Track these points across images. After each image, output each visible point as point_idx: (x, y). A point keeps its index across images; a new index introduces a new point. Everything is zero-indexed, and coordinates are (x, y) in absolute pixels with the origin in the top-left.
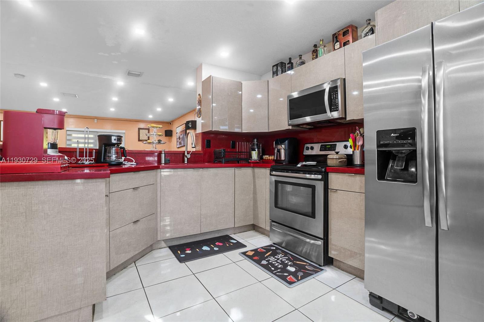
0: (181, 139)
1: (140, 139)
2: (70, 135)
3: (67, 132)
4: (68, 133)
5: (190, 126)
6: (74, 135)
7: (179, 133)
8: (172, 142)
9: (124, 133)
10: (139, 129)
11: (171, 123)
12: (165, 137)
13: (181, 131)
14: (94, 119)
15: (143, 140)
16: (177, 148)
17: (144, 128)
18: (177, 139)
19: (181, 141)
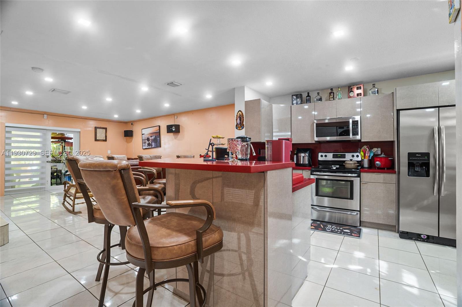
0: (150, 141)
1: (97, 139)
2: (10, 132)
4: (8, 129)
5: (174, 130)
6: (13, 132)
7: (148, 134)
8: (131, 143)
9: (79, 132)
10: (96, 128)
11: (133, 124)
12: (125, 137)
13: (152, 133)
14: (43, 114)
15: (100, 140)
16: (143, 149)
17: (101, 127)
18: (143, 140)
19: (151, 143)
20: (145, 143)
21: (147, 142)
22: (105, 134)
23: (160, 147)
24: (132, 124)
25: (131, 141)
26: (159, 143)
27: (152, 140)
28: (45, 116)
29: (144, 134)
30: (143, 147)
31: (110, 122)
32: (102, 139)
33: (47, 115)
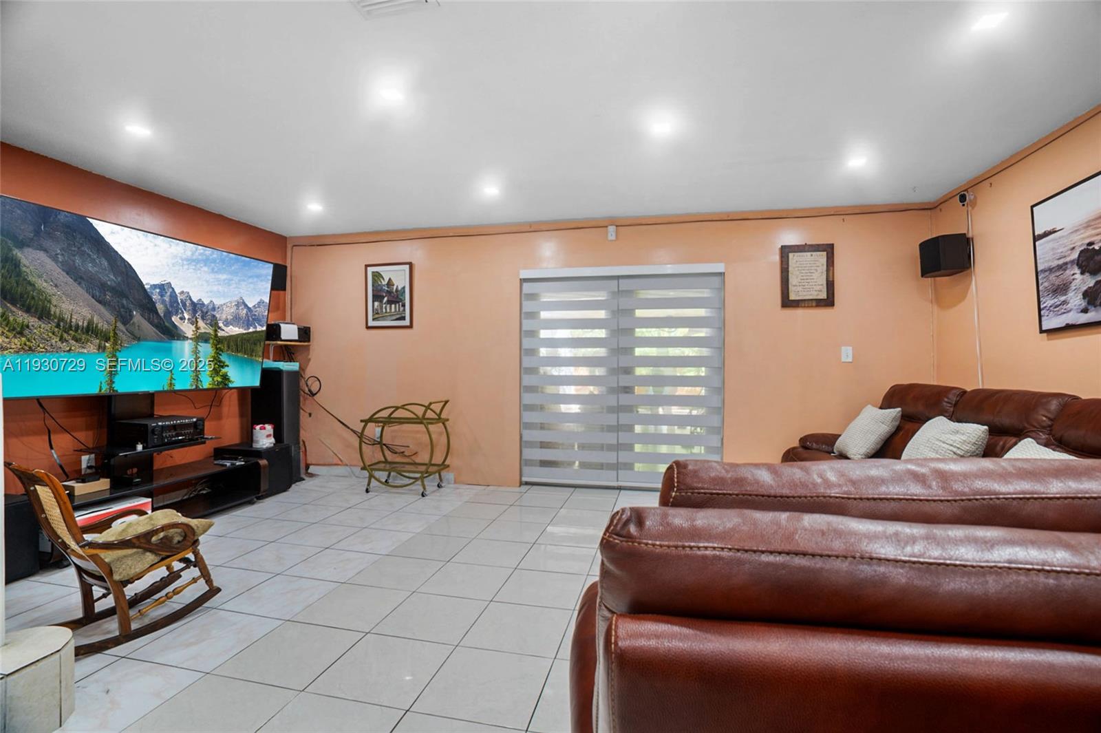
1: (793, 297)
2: (533, 297)
3: (525, 285)
6: (544, 296)
8: (963, 304)
9: (720, 273)
10: (785, 252)
11: (969, 197)
12: (928, 279)
14: (607, 227)
15: (805, 300)
16: (1045, 335)
17: (808, 243)
18: (1044, 271)
22: (828, 271)
24: (963, 200)
25: (962, 296)
28: (612, 229)
29: (1053, 232)
30: (1043, 319)
31: (846, 217)
32: (811, 297)
33: (617, 226)
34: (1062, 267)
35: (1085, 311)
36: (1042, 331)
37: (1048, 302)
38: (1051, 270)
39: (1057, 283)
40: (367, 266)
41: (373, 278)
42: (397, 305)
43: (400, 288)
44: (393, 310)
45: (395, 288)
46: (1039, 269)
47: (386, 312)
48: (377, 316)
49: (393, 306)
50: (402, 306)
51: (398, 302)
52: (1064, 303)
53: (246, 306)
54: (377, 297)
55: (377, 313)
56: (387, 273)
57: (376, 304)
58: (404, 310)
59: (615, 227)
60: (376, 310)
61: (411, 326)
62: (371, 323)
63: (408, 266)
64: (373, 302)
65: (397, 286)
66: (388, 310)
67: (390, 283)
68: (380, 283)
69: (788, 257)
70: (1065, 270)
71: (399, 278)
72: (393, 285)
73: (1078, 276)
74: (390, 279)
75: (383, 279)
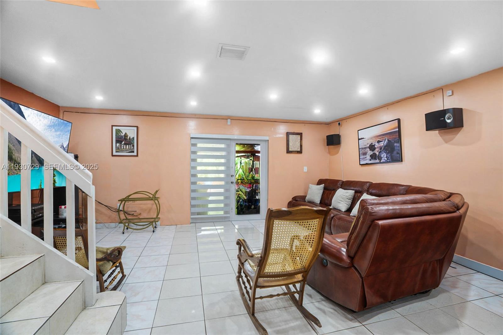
0: (377, 150)
1: (290, 150)
2: (194, 145)
3: (192, 140)
4: (194, 141)
6: (199, 145)
7: (371, 138)
8: (337, 155)
9: (267, 140)
10: (288, 134)
11: (341, 124)
12: (327, 146)
13: (380, 136)
14: (227, 119)
15: (294, 151)
16: (360, 166)
17: (295, 132)
18: (361, 148)
19: (377, 153)
20: (365, 154)
21: (370, 153)
22: (300, 142)
23: (402, 161)
24: (339, 124)
25: (337, 153)
26: (398, 153)
27: (381, 149)
28: (229, 120)
29: (363, 138)
30: (360, 161)
31: (306, 124)
32: (296, 150)
33: (231, 119)
34: (365, 148)
35: (370, 160)
36: (360, 164)
37: (362, 157)
38: (362, 148)
39: (364, 152)
40: (112, 126)
41: (116, 132)
42: (130, 146)
43: (131, 138)
44: (127, 148)
45: (128, 137)
46: (360, 147)
47: (124, 148)
48: (118, 150)
49: (127, 146)
50: (132, 146)
51: (130, 144)
52: (366, 157)
53: (63, 147)
54: (117, 141)
55: (119, 149)
56: (124, 131)
57: (118, 144)
58: (134, 148)
59: (230, 120)
60: (118, 147)
61: (137, 156)
62: (114, 153)
63: (136, 128)
64: (116, 143)
65: (130, 137)
66: (125, 148)
67: (126, 135)
68: (120, 135)
69: (289, 136)
70: (366, 149)
71: (131, 133)
72: (128, 136)
73: (369, 151)
74: (126, 133)
75: (122, 133)
